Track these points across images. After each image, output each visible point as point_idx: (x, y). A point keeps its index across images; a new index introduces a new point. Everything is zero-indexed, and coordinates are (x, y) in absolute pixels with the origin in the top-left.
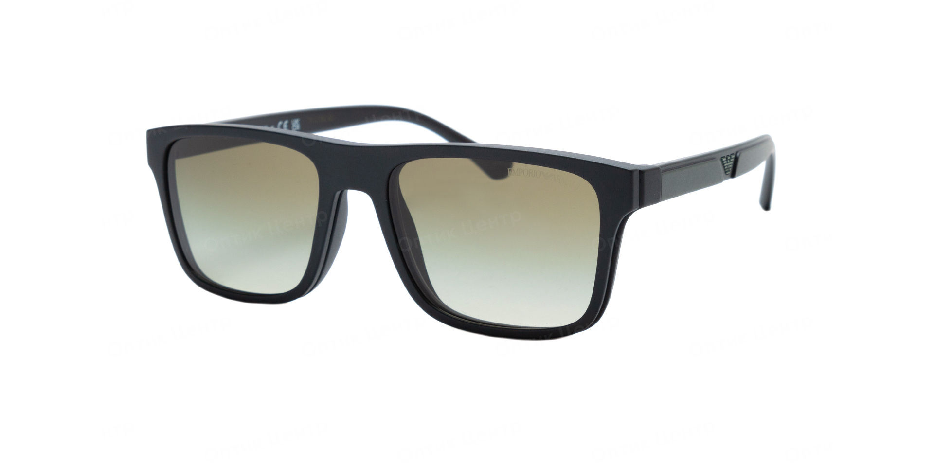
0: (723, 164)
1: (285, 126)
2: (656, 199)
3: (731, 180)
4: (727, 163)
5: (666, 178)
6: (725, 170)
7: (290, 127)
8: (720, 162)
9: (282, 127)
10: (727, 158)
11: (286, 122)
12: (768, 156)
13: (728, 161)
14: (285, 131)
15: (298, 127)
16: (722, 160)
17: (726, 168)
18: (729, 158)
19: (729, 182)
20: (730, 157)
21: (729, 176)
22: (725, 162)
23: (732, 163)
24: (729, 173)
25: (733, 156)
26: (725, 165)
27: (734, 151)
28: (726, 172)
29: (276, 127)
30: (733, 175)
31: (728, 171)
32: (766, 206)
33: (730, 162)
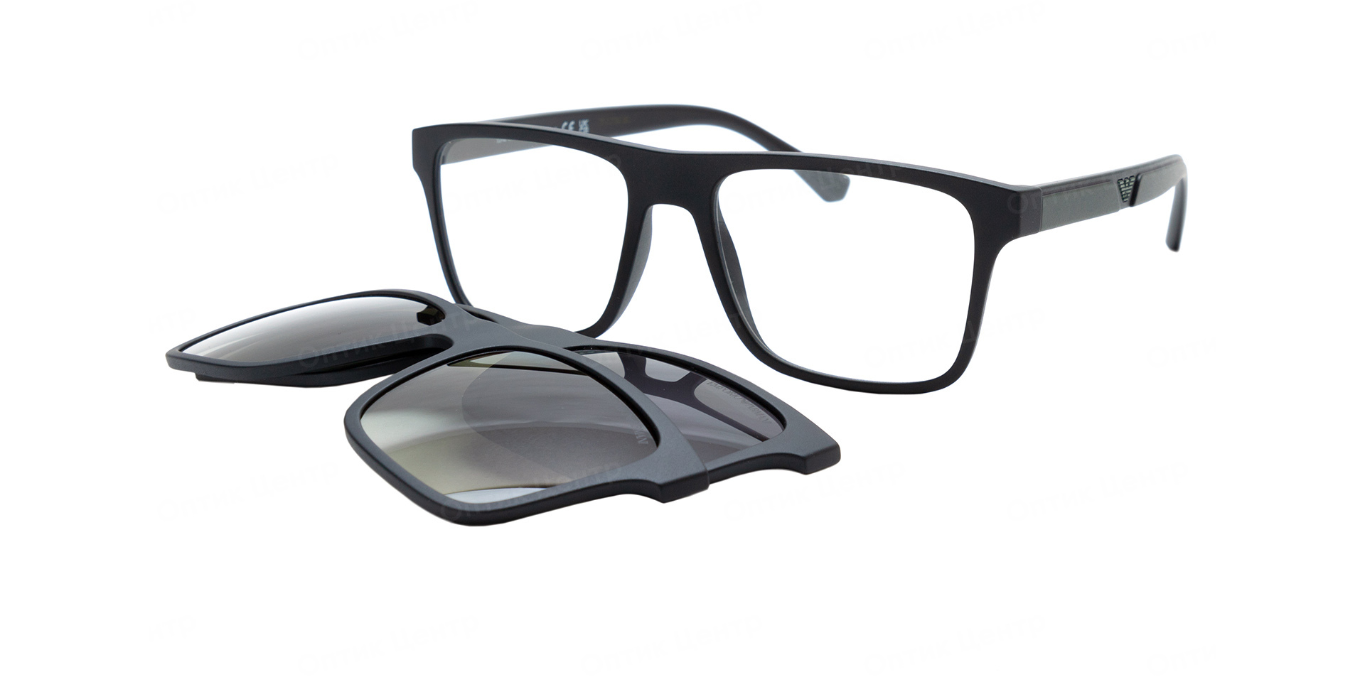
0: (1120, 189)
1: (571, 128)
2: (1035, 228)
3: (1129, 209)
4: (1125, 187)
5: (1046, 202)
6: (1122, 196)
7: (576, 128)
8: (1116, 186)
9: (567, 128)
10: (1125, 181)
11: (572, 123)
12: (1178, 181)
13: (1127, 185)
14: (571, 131)
15: (587, 129)
16: (1119, 183)
17: (1123, 193)
18: (1128, 181)
19: (1127, 212)
20: (1129, 179)
21: (1128, 203)
22: (1122, 186)
23: (1131, 187)
24: (1127, 199)
25: (1133, 179)
26: (1123, 190)
27: (1134, 173)
28: (1123, 199)
29: (560, 127)
30: (1132, 203)
31: (1126, 198)
32: (1174, 244)
33: (1129, 186)
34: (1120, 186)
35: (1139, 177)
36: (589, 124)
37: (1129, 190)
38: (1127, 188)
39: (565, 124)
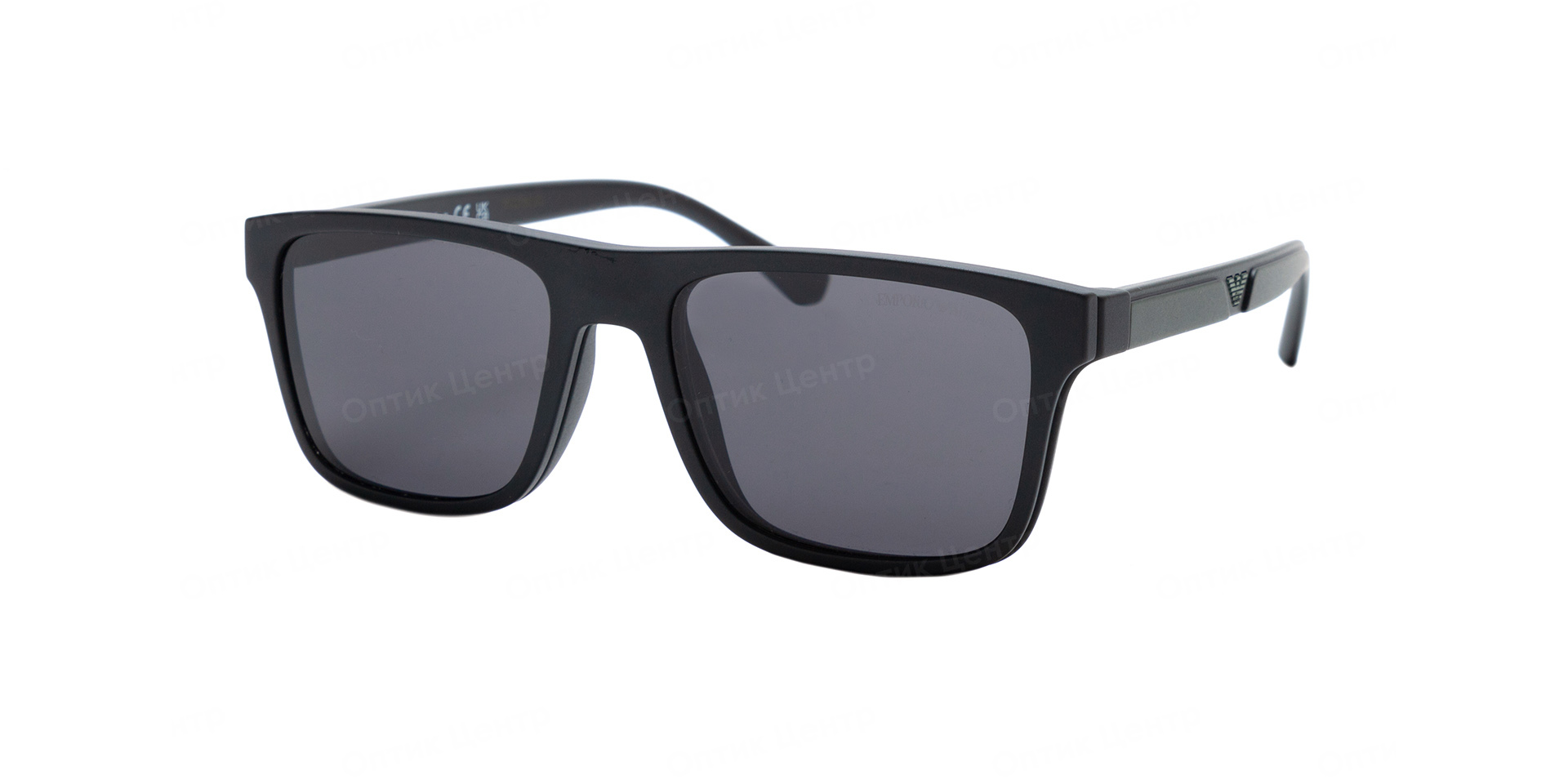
34: (1229, 285)
35: (1253, 273)
36: (490, 208)
37: (1240, 290)
38: (1238, 288)
39: (458, 208)
